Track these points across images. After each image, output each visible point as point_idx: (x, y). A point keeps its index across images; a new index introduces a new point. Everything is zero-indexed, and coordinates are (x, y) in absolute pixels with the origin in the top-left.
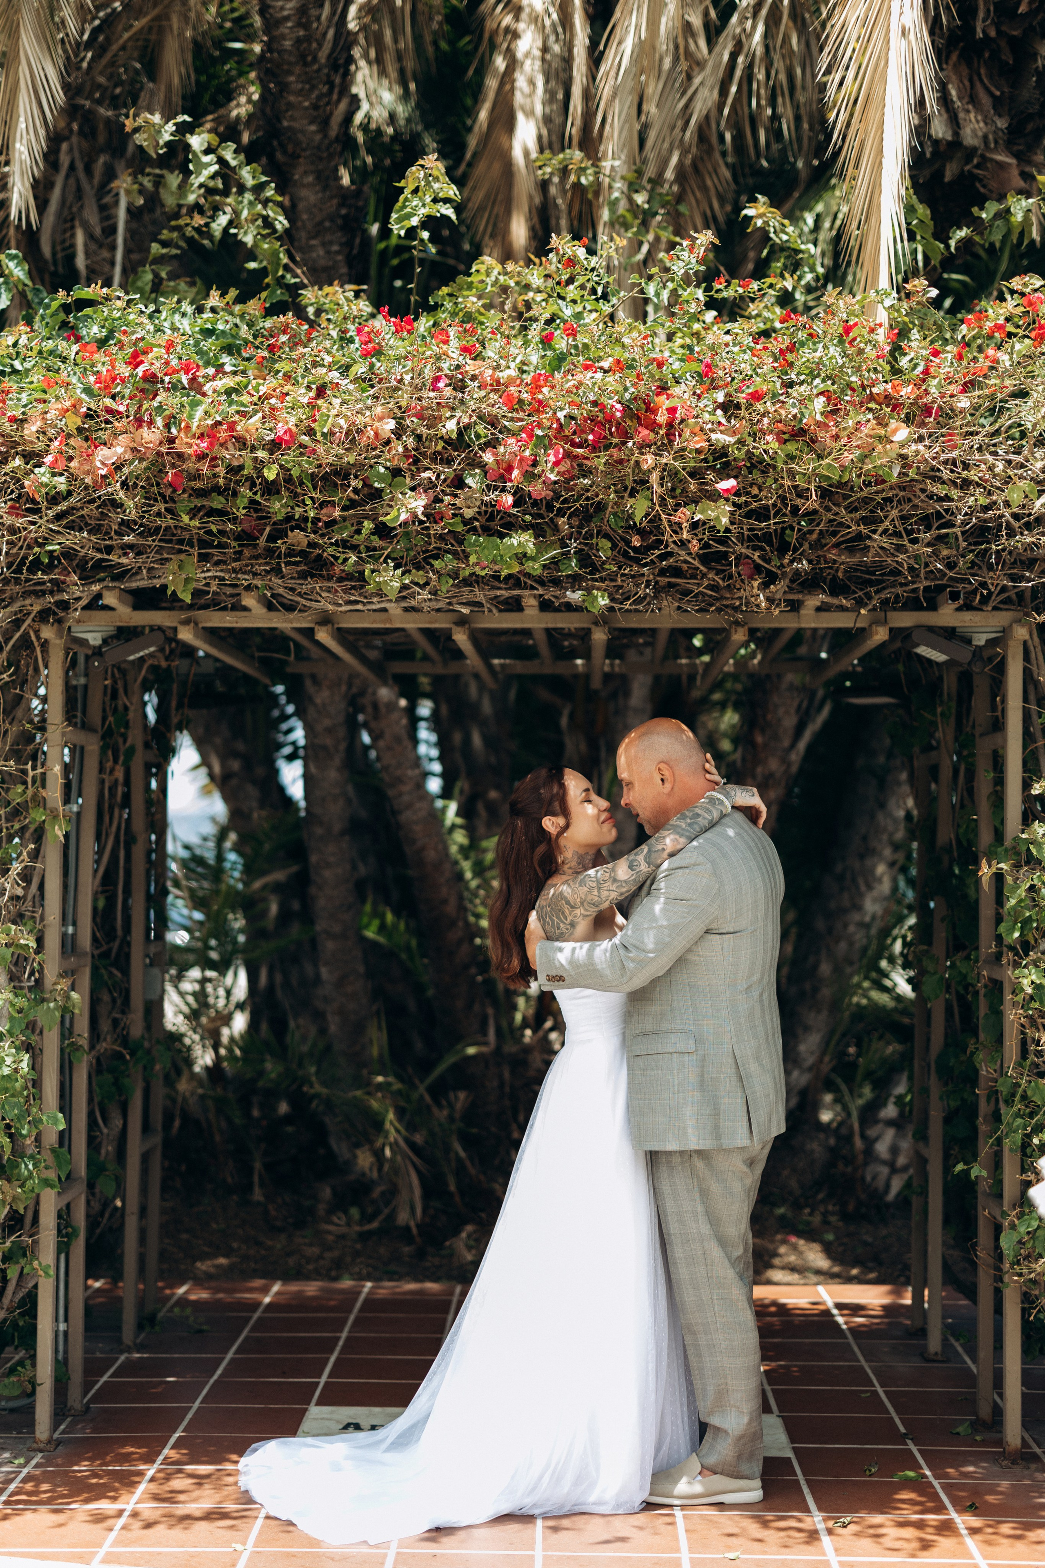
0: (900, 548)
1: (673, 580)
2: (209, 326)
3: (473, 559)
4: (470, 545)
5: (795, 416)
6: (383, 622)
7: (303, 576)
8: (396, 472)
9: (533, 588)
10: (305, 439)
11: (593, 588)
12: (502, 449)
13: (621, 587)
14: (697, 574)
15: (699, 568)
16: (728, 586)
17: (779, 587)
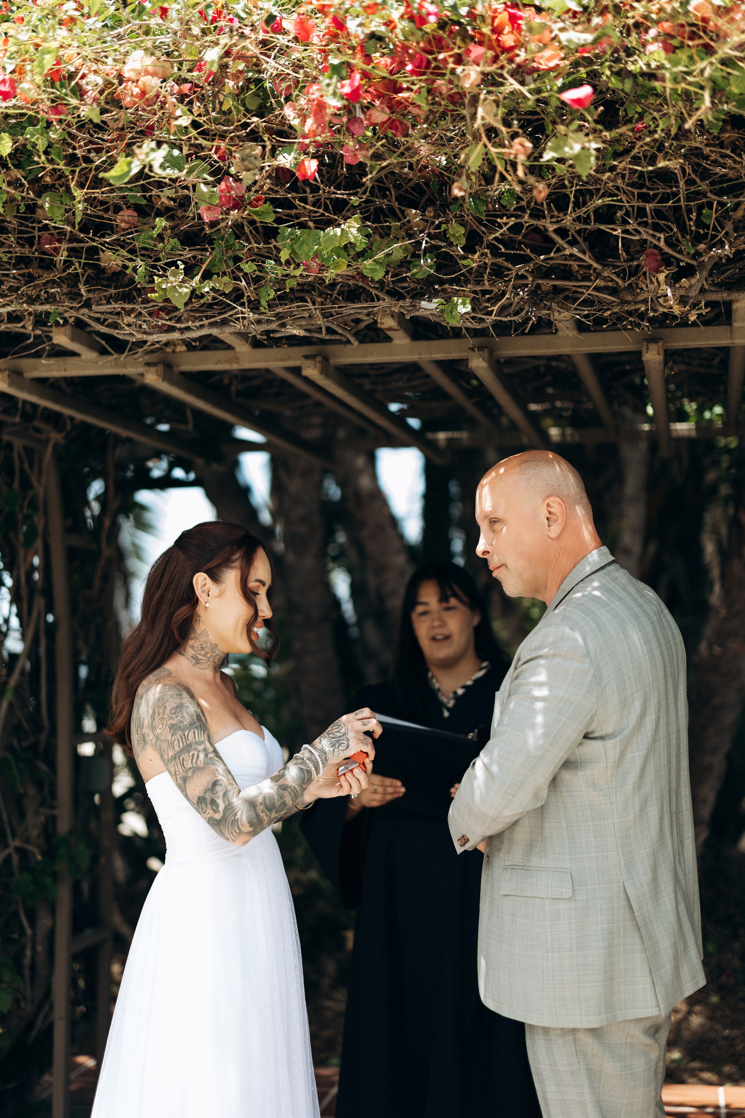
1: (560, 283)
3: (284, 255)
4: (284, 239)
11: (452, 292)
14: (591, 275)
15: (591, 265)
16: (630, 285)
17: (693, 281)
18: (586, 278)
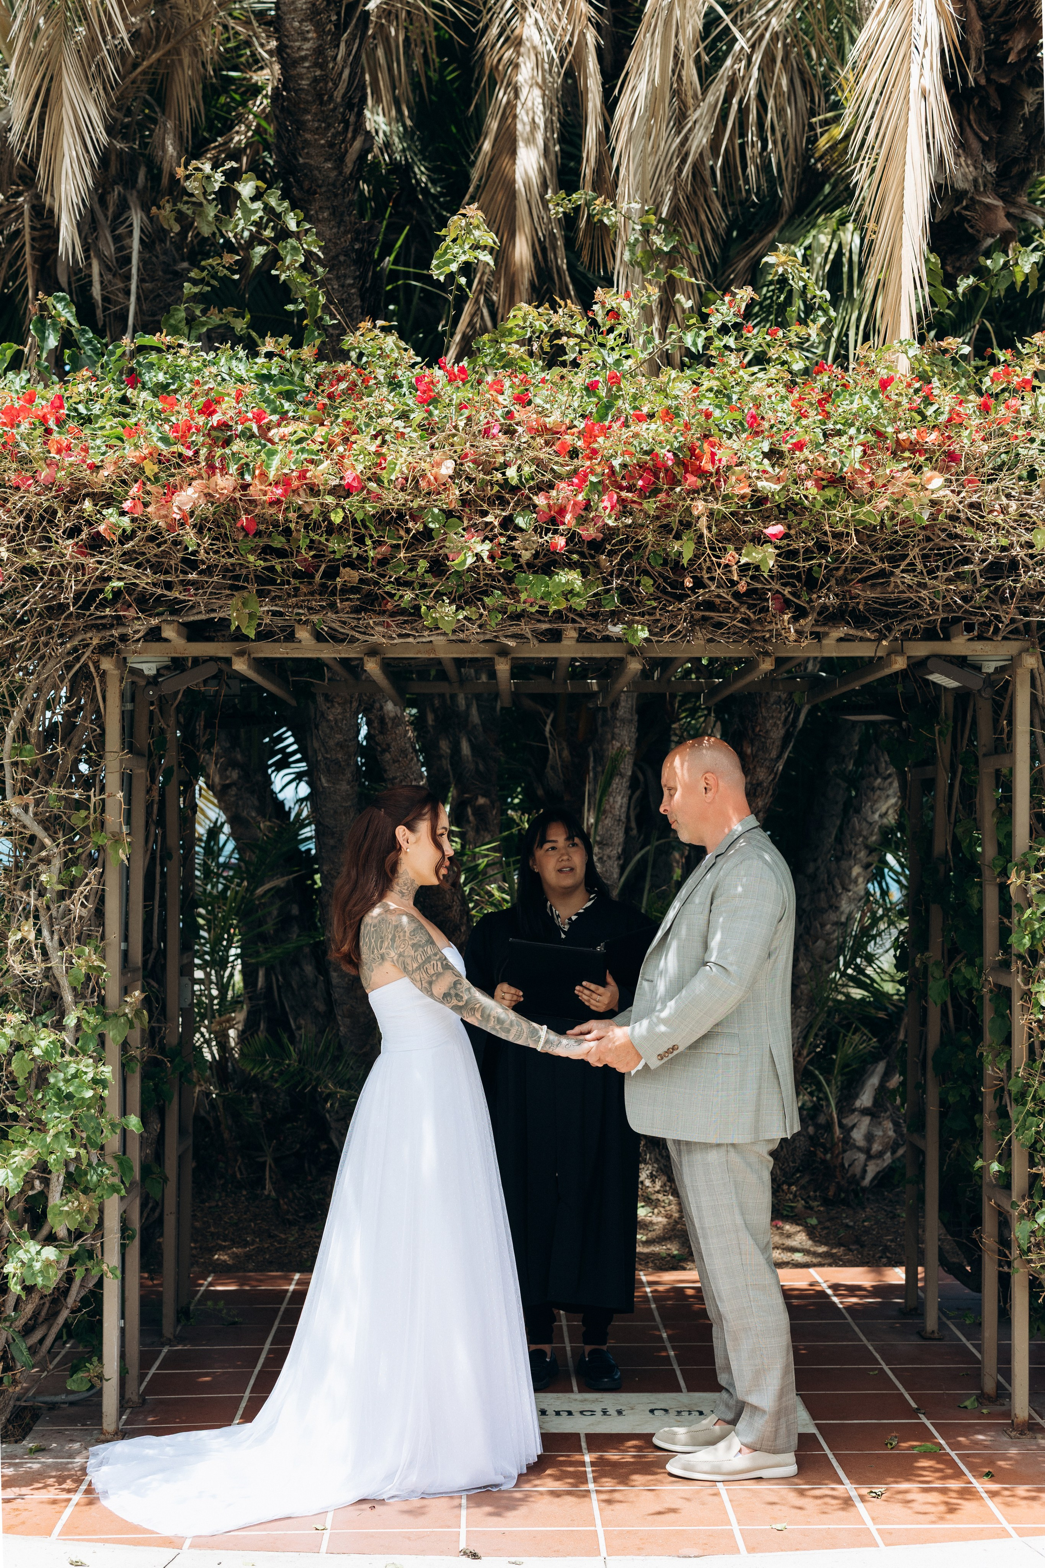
0: (924, 586)
1: (707, 613)
2: (265, 372)
3: (523, 596)
4: (520, 583)
5: (834, 463)
6: (427, 652)
7: (356, 610)
8: (449, 514)
9: (574, 621)
10: (372, 485)
11: (633, 622)
12: (554, 493)
13: (658, 621)
15: (731, 602)
16: (760, 618)
17: (807, 619)
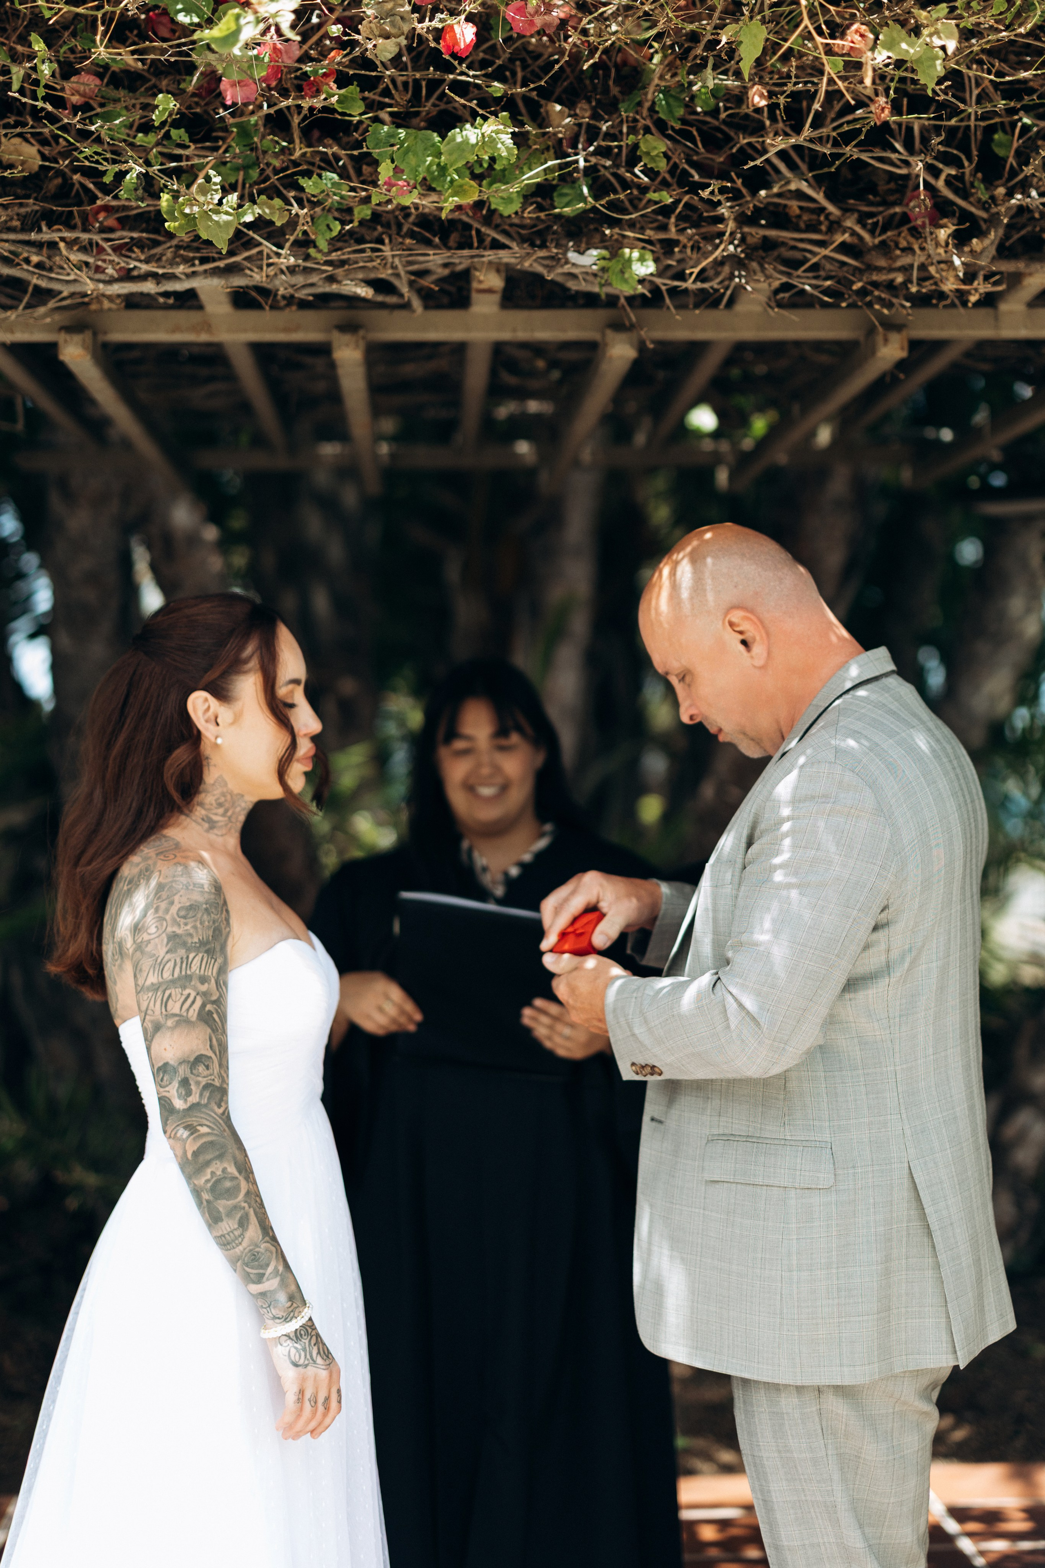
1: (772, 233)
3: (385, 171)
4: (379, 142)
6: (194, 329)
9: (496, 247)
11: (624, 240)
14: (820, 223)
15: (823, 209)
16: (883, 243)
17: (987, 242)
18: (812, 227)
